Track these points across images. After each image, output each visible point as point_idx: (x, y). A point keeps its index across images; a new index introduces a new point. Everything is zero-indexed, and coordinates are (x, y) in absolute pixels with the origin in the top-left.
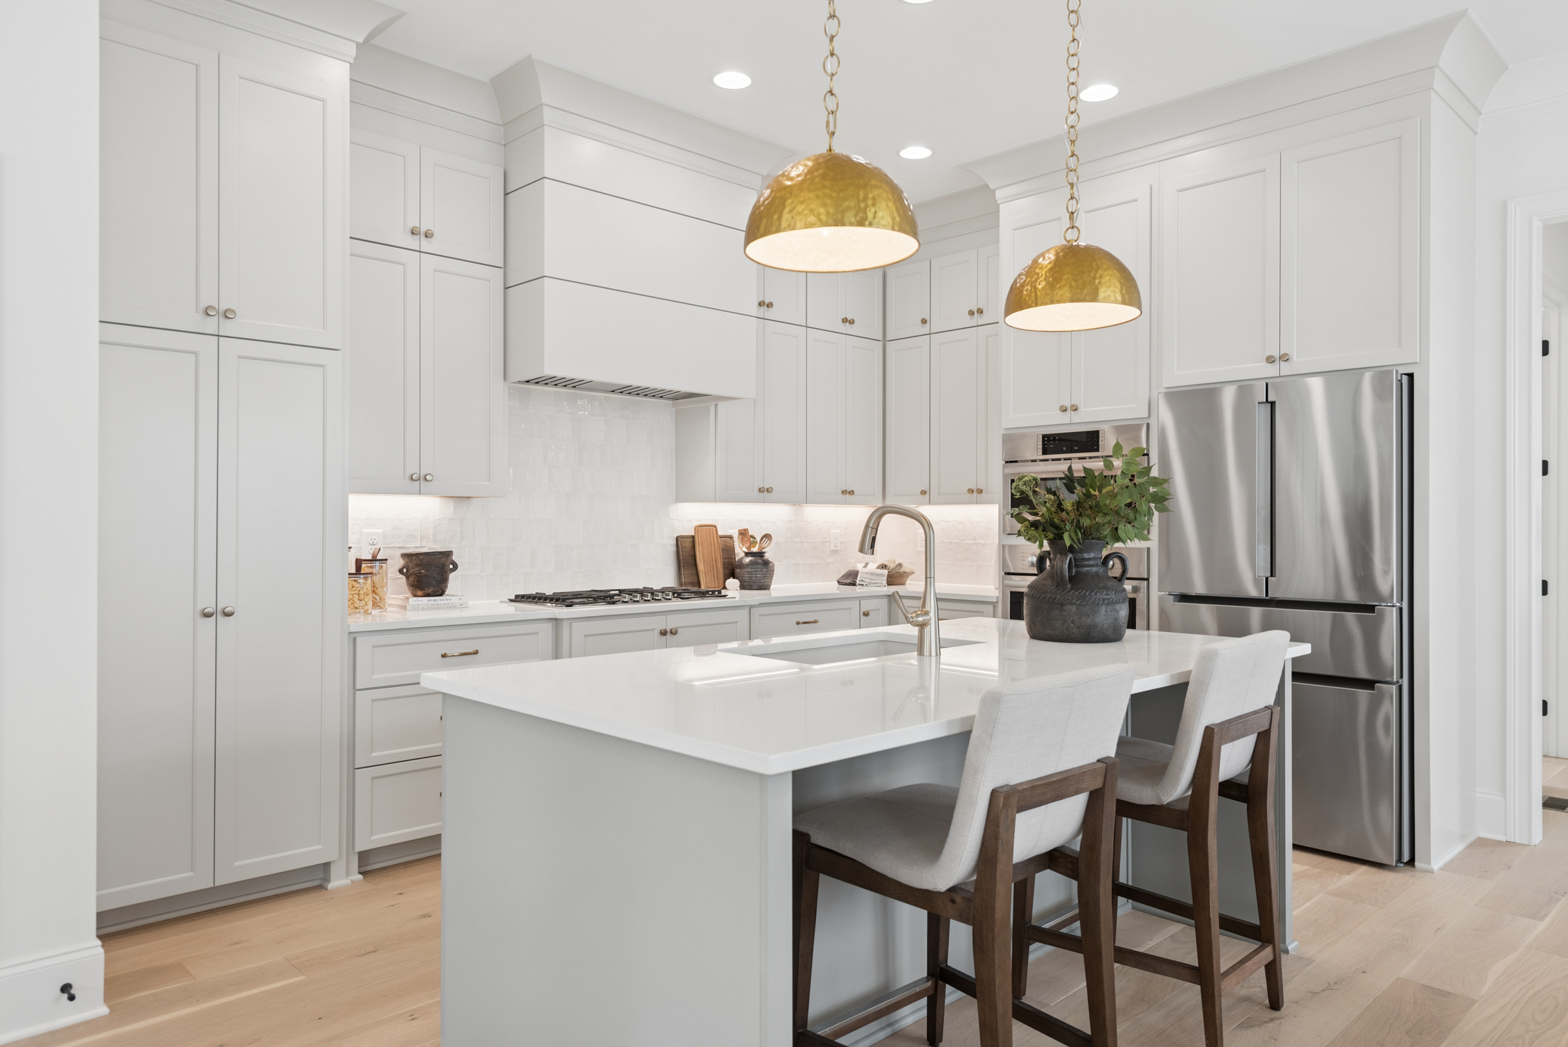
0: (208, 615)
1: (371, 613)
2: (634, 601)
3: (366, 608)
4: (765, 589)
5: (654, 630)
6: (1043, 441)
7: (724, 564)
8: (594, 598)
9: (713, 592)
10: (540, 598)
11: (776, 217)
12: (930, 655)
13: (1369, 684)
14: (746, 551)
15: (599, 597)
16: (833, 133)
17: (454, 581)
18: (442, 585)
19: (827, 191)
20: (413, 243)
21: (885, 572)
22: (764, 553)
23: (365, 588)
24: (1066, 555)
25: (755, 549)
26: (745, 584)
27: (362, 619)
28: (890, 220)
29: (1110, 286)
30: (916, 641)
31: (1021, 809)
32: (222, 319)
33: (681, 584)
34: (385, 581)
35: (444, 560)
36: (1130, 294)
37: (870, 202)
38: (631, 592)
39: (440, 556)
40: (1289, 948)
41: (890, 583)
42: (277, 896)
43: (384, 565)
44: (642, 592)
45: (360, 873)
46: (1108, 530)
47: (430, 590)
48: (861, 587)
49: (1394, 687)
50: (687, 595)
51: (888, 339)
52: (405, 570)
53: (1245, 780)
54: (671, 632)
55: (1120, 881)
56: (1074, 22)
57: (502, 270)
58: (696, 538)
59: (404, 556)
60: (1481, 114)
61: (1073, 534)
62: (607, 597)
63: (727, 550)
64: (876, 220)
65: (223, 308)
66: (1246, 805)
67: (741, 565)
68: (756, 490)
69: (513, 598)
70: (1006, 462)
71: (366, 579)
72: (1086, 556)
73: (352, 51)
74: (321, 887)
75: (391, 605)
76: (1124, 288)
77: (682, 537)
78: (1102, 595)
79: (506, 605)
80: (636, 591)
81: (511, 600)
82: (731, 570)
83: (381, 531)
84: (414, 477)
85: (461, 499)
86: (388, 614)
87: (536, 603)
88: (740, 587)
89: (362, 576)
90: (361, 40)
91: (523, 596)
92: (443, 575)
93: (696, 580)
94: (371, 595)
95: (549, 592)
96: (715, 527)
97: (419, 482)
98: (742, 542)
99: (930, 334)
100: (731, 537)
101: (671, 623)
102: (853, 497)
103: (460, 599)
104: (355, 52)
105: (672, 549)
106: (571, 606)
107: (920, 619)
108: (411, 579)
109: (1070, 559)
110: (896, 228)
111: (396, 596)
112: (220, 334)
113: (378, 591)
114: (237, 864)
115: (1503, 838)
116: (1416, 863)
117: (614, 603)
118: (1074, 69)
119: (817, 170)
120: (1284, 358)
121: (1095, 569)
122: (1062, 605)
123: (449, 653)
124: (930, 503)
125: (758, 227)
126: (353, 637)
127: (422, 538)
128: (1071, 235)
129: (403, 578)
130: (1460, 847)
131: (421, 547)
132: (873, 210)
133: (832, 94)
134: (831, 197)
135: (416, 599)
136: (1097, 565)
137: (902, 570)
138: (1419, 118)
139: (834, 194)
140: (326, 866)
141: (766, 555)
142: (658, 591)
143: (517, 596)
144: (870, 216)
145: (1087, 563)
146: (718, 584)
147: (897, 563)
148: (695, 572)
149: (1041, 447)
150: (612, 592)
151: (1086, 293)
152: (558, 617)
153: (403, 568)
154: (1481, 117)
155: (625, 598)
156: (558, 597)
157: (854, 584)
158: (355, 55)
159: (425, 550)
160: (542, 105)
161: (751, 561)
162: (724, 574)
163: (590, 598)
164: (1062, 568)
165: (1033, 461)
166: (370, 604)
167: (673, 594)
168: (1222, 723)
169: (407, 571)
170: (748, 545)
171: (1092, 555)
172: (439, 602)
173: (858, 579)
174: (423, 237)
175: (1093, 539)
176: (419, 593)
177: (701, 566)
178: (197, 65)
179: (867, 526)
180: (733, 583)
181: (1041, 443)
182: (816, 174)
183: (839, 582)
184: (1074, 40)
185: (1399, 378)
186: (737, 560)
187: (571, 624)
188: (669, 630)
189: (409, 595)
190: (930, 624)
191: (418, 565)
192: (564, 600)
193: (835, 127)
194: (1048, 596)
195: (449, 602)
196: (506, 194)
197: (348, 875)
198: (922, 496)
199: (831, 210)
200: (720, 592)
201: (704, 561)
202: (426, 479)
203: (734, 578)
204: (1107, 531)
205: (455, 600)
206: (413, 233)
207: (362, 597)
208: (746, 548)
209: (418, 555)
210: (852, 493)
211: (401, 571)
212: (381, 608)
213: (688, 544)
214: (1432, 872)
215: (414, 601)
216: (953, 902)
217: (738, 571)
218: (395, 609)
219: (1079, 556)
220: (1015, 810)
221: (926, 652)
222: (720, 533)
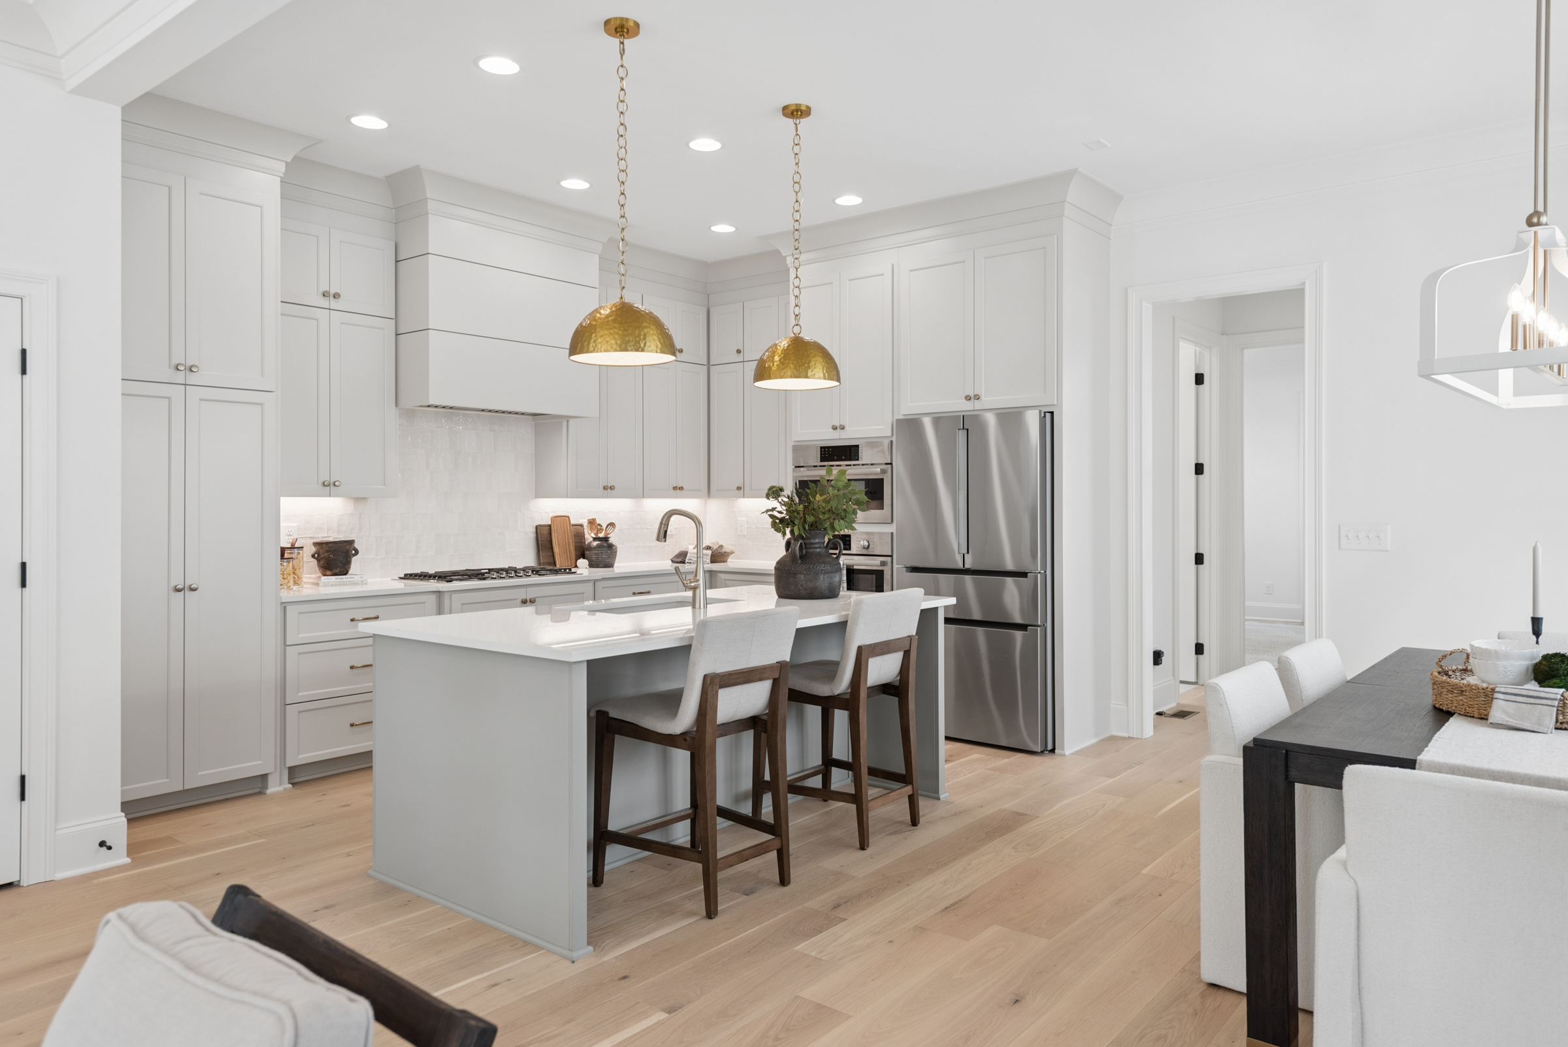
0: (179, 590)
1: (292, 589)
2: (501, 577)
3: (289, 584)
4: (609, 567)
5: (516, 599)
6: (821, 451)
7: (576, 548)
8: (469, 576)
9: (565, 570)
10: (425, 576)
11: (586, 343)
12: (700, 608)
13: (1022, 627)
14: (594, 536)
15: (473, 575)
16: (624, 288)
17: (356, 563)
18: (347, 567)
19: (616, 330)
20: (324, 303)
21: (709, 552)
22: (609, 538)
23: (288, 569)
24: (798, 541)
25: (601, 535)
26: (593, 563)
27: (286, 593)
28: (655, 348)
29: (818, 368)
30: (691, 600)
31: (722, 686)
32: (188, 373)
33: (540, 564)
34: (301, 564)
35: (348, 547)
36: (833, 371)
37: (642, 337)
38: (498, 571)
39: (345, 544)
40: (941, 797)
41: (712, 562)
42: (227, 800)
43: (301, 551)
44: (507, 571)
45: (289, 783)
46: (828, 523)
47: (337, 571)
48: (689, 564)
49: (1039, 628)
50: (543, 572)
51: (711, 364)
52: (316, 556)
53: (897, 684)
54: (530, 601)
55: (833, 757)
56: (797, 189)
57: (394, 321)
58: (552, 526)
59: (315, 544)
60: (1112, 226)
61: (801, 527)
62: (479, 574)
63: (578, 536)
64: (646, 348)
65: (189, 363)
66: (897, 698)
67: (590, 548)
68: (601, 488)
69: (403, 576)
70: (796, 467)
71: (288, 562)
72: (813, 541)
73: (281, 168)
74: (261, 793)
75: (306, 583)
76: (825, 368)
77: (541, 526)
78: (822, 567)
79: (397, 582)
80: (503, 570)
81: (401, 578)
82: (582, 551)
83: (296, 524)
84: (325, 483)
85: (359, 500)
86: (304, 590)
87: (422, 580)
88: (589, 565)
89: (285, 560)
90: (289, 160)
91: (411, 575)
92: (347, 559)
93: (552, 561)
94: (292, 575)
95: (431, 572)
96: (568, 517)
97: (329, 486)
98: (591, 529)
99: (743, 362)
100: (581, 525)
101: (530, 594)
102: (683, 492)
103: (361, 578)
104: (284, 168)
105: (532, 536)
106: (451, 581)
107: (693, 584)
108: (321, 562)
109: (801, 543)
110: (659, 351)
111: (309, 576)
112: (187, 383)
113: (296, 572)
114: (199, 773)
115: (1126, 735)
116: (1056, 751)
117: (484, 579)
118: (797, 221)
119: (611, 316)
120: (977, 397)
121: (818, 550)
122: (795, 574)
123: (356, 618)
124: (744, 497)
125: (576, 348)
126: (284, 606)
127: (328, 530)
128: (796, 329)
129: (315, 562)
130: (1093, 741)
131: (328, 537)
132: (644, 342)
133: (623, 264)
134: (618, 334)
135: (326, 577)
136: (820, 548)
137: (723, 550)
138: (1056, 236)
139: (620, 332)
140: (264, 777)
141: (610, 539)
142: (520, 569)
143: (406, 575)
144: (642, 345)
145: (813, 546)
146: (571, 563)
147: (720, 544)
148: (551, 554)
149: (819, 456)
150: (483, 571)
151: (801, 371)
152: (441, 590)
153: (315, 553)
154: (1112, 227)
155: (494, 575)
156: (440, 575)
157: (684, 563)
158: (284, 171)
159: (331, 539)
160: (427, 199)
161: (598, 544)
162: (576, 555)
163: (466, 575)
164: (795, 550)
165: (815, 466)
166: (292, 582)
167: (533, 572)
168: (870, 646)
169: (318, 555)
170: (596, 531)
171: (817, 541)
172: (345, 580)
173: (687, 558)
174: (332, 298)
175: (818, 530)
176: (329, 573)
177: (556, 549)
178: (169, 187)
179: (661, 523)
180: (583, 563)
181: (819, 453)
182: (610, 319)
183: (672, 561)
184: (797, 201)
185: (1043, 415)
186: (586, 543)
187: (451, 596)
188: (528, 599)
189: (319, 574)
190: (700, 588)
191: (327, 551)
192: (445, 577)
193: (625, 284)
194: (787, 569)
195: (351, 580)
196: (397, 261)
197: (281, 784)
198: (738, 491)
199: (618, 342)
200: (570, 570)
201: (559, 545)
202: (335, 485)
203: (584, 558)
204: (827, 525)
205: (357, 578)
206: (324, 295)
207: (285, 576)
208: (594, 534)
209: (327, 543)
210: (681, 488)
211: (313, 556)
212: (298, 585)
213: (545, 531)
214: (1065, 755)
215: (324, 579)
216: (685, 740)
217: (587, 553)
218: (310, 586)
219: (807, 541)
220: (718, 686)
221: (697, 606)
222: (572, 522)
